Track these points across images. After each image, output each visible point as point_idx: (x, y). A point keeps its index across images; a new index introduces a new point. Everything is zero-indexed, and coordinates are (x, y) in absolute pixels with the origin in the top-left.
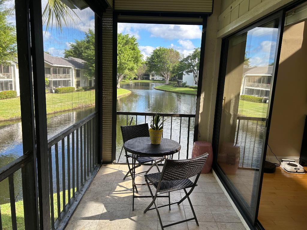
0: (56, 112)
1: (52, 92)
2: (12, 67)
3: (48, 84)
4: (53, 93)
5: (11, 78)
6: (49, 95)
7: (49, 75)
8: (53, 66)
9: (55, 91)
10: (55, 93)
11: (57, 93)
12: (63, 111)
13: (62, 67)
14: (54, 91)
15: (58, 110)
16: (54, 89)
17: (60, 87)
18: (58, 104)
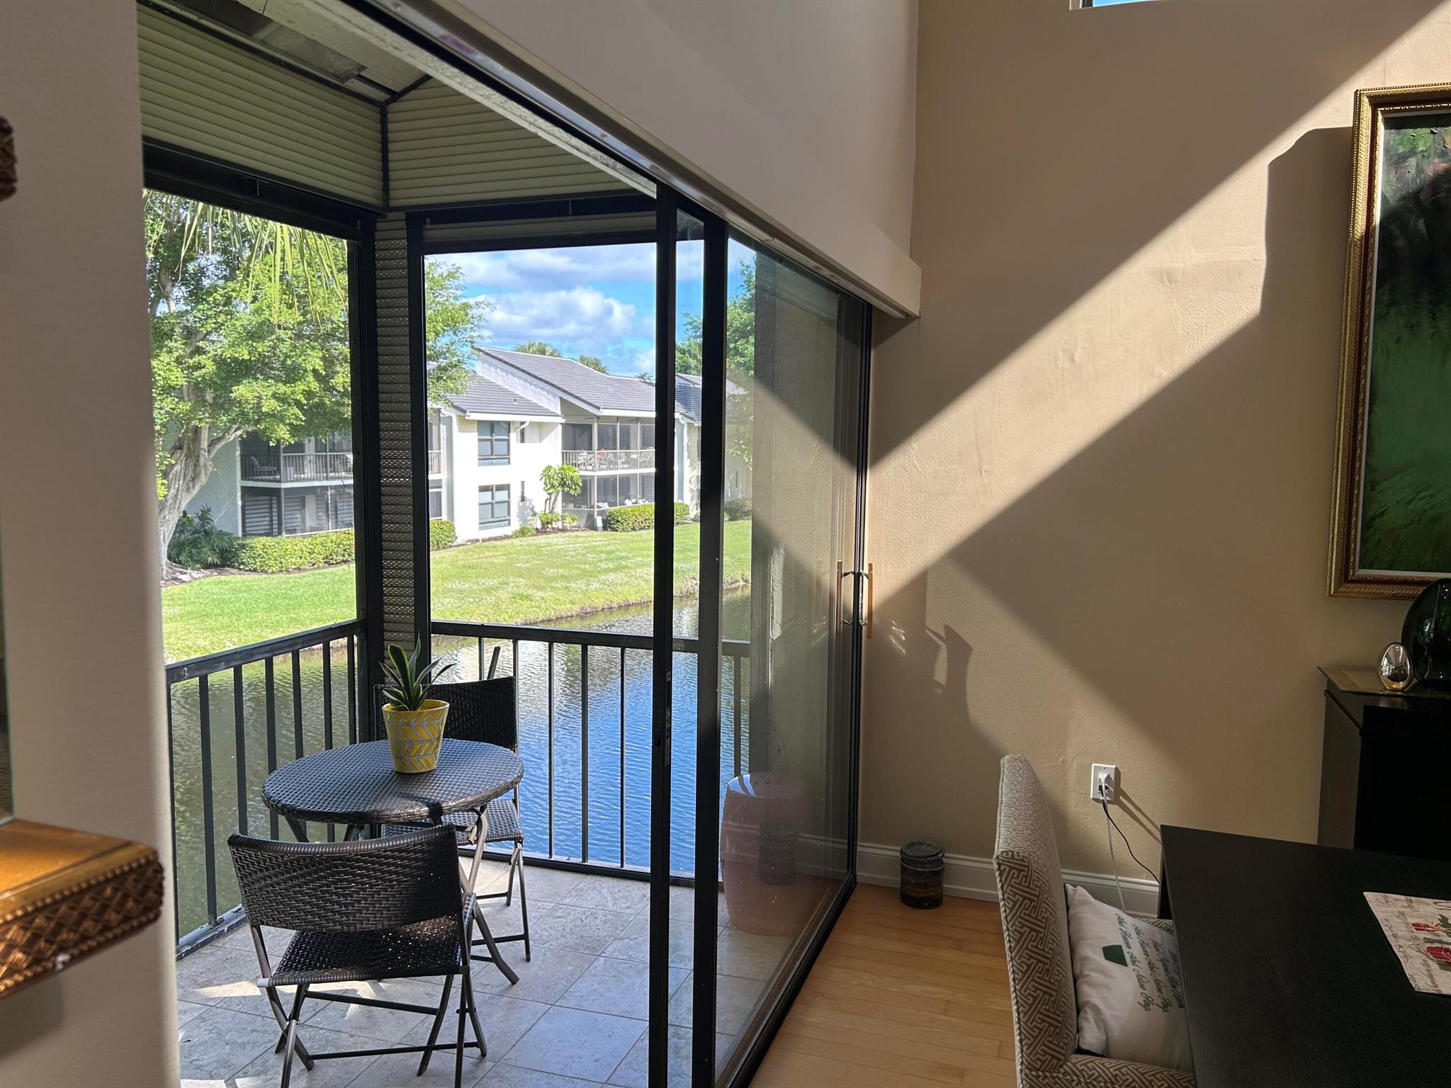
0: (589, 610)
1: (592, 527)
2: (443, 428)
3: (579, 491)
4: (596, 529)
5: (439, 472)
6: (577, 536)
7: (585, 453)
8: (598, 417)
9: (604, 521)
10: (605, 528)
11: (614, 530)
12: (620, 607)
13: (637, 420)
14: (599, 524)
15: (600, 603)
16: (600, 513)
17: (628, 502)
18: (603, 577)
